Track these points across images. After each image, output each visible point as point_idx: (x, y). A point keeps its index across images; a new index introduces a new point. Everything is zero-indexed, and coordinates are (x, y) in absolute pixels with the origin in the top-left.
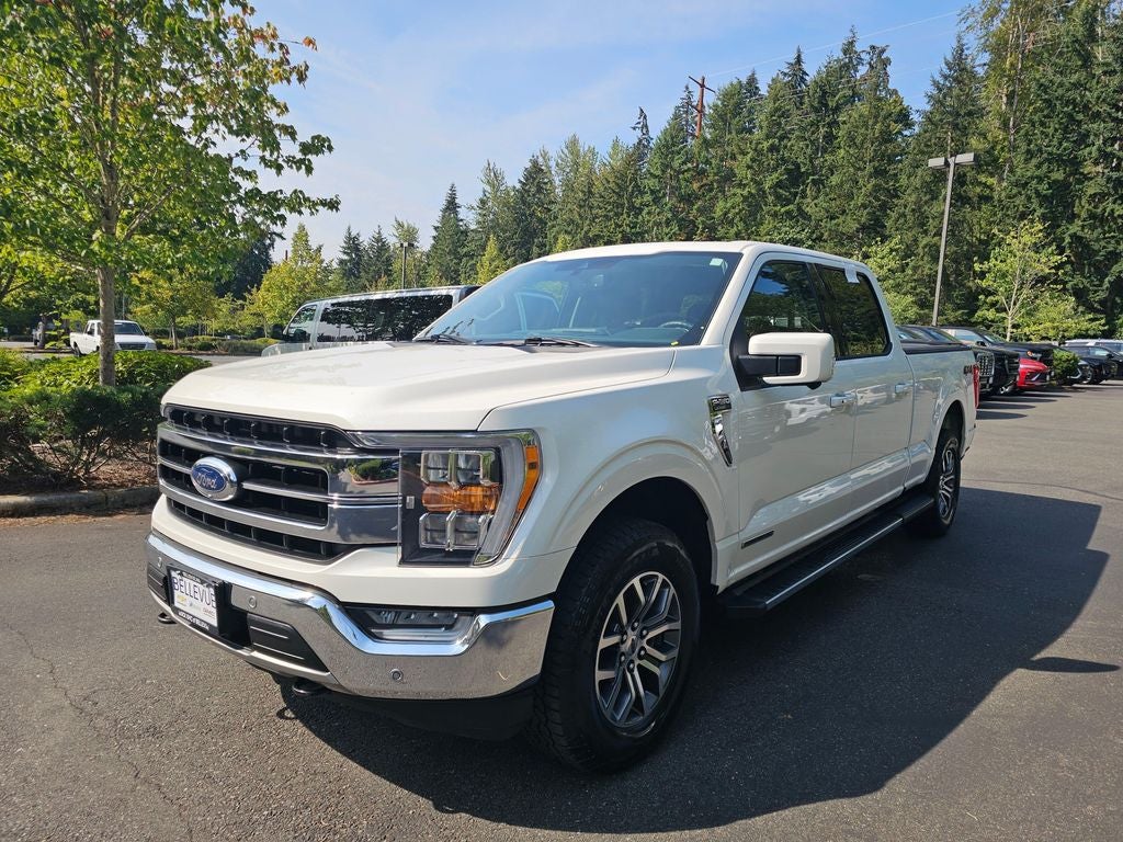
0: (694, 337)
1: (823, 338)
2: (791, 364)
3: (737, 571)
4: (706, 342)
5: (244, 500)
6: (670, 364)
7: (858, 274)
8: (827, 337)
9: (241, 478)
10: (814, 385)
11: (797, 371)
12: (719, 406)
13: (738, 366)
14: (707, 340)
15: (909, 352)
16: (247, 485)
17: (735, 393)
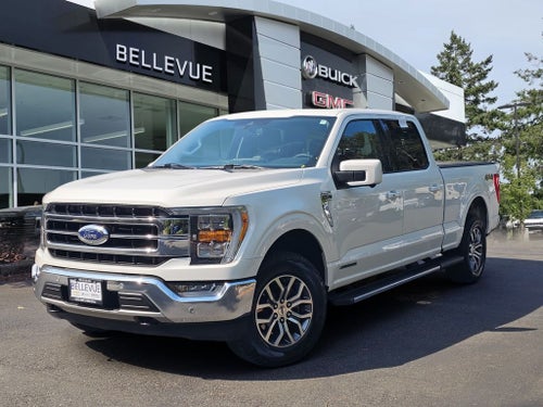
0: (313, 162)
1: (376, 162)
2: (361, 175)
3: (339, 281)
4: (318, 165)
5: (111, 243)
6: (300, 176)
7: (408, 122)
8: (378, 161)
9: (110, 233)
10: (372, 186)
11: (363, 178)
12: (326, 197)
13: (335, 177)
14: (319, 165)
15: (441, 167)
16: (112, 236)
17: (334, 191)
